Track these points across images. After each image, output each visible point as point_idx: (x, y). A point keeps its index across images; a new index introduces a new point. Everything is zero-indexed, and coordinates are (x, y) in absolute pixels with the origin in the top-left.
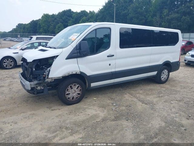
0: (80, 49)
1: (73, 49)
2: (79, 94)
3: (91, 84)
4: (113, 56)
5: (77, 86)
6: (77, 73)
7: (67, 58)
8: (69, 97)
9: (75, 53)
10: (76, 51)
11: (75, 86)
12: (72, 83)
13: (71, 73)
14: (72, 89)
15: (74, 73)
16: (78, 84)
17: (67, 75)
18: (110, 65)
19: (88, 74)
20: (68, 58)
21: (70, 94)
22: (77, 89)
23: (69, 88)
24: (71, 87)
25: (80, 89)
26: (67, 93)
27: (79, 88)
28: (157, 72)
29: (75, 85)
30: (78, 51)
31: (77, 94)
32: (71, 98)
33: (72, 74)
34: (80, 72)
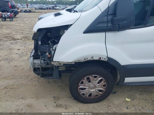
0: (114, 14)
1: (100, 13)
2: (100, 91)
3: (125, 78)
5: (100, 79)
6: (102, 59)
7: (87, 31)
8: (84, 93)
9: (103, 22)
10: (105, 19)
11: (95, 79)
12: (91, 74)
14: (90, 82)
15: (96, 58)
16: (101, 76)
17: (83, 60)
20: (89, 31)
21: (85, 89)
22: (98, 83)
23: (85, 80)
24: (88, 79)
25: (104, 84)
26: (81, 87)
27: (103, 82)
29: (95, 77)
30: (110, 17)
31: (97, 91)
32: (87, 95)
34: (108, 57)
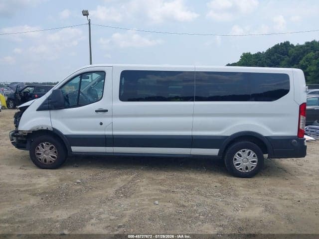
2: (53, 157)
3: (72, 147)
4: (107, 111)
6: (49, 129)
8: (41, 158)
9: (46, 104)
12: (43, 141)
13: (40, 128)
14: (44, 148)
15: (45, 128)
16: (52, 143)
17: (36, 129)
18: (101, 124)
19: (65, 133)
20: (40, 109)
21: (40, 154)
22: (50, 150)
23: (40, 147)
25: (55, 151)
26: (37, 152)
28: (219, 150)
31: (50, 157)
32: (43, 161)
33: (41, 130)
34: (53, 128)
